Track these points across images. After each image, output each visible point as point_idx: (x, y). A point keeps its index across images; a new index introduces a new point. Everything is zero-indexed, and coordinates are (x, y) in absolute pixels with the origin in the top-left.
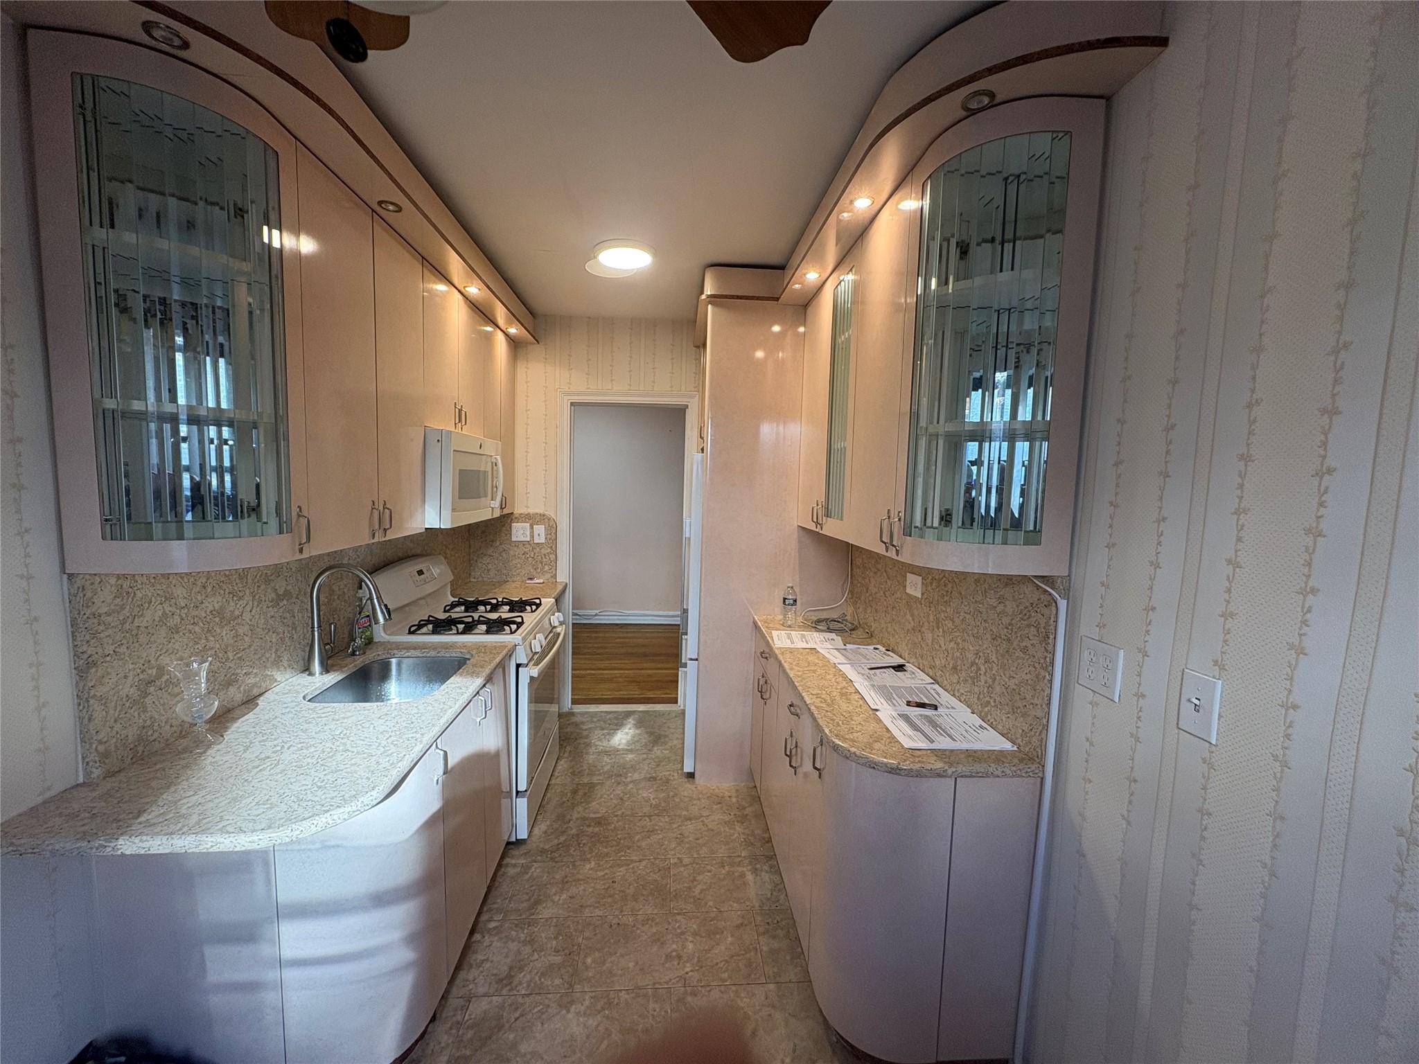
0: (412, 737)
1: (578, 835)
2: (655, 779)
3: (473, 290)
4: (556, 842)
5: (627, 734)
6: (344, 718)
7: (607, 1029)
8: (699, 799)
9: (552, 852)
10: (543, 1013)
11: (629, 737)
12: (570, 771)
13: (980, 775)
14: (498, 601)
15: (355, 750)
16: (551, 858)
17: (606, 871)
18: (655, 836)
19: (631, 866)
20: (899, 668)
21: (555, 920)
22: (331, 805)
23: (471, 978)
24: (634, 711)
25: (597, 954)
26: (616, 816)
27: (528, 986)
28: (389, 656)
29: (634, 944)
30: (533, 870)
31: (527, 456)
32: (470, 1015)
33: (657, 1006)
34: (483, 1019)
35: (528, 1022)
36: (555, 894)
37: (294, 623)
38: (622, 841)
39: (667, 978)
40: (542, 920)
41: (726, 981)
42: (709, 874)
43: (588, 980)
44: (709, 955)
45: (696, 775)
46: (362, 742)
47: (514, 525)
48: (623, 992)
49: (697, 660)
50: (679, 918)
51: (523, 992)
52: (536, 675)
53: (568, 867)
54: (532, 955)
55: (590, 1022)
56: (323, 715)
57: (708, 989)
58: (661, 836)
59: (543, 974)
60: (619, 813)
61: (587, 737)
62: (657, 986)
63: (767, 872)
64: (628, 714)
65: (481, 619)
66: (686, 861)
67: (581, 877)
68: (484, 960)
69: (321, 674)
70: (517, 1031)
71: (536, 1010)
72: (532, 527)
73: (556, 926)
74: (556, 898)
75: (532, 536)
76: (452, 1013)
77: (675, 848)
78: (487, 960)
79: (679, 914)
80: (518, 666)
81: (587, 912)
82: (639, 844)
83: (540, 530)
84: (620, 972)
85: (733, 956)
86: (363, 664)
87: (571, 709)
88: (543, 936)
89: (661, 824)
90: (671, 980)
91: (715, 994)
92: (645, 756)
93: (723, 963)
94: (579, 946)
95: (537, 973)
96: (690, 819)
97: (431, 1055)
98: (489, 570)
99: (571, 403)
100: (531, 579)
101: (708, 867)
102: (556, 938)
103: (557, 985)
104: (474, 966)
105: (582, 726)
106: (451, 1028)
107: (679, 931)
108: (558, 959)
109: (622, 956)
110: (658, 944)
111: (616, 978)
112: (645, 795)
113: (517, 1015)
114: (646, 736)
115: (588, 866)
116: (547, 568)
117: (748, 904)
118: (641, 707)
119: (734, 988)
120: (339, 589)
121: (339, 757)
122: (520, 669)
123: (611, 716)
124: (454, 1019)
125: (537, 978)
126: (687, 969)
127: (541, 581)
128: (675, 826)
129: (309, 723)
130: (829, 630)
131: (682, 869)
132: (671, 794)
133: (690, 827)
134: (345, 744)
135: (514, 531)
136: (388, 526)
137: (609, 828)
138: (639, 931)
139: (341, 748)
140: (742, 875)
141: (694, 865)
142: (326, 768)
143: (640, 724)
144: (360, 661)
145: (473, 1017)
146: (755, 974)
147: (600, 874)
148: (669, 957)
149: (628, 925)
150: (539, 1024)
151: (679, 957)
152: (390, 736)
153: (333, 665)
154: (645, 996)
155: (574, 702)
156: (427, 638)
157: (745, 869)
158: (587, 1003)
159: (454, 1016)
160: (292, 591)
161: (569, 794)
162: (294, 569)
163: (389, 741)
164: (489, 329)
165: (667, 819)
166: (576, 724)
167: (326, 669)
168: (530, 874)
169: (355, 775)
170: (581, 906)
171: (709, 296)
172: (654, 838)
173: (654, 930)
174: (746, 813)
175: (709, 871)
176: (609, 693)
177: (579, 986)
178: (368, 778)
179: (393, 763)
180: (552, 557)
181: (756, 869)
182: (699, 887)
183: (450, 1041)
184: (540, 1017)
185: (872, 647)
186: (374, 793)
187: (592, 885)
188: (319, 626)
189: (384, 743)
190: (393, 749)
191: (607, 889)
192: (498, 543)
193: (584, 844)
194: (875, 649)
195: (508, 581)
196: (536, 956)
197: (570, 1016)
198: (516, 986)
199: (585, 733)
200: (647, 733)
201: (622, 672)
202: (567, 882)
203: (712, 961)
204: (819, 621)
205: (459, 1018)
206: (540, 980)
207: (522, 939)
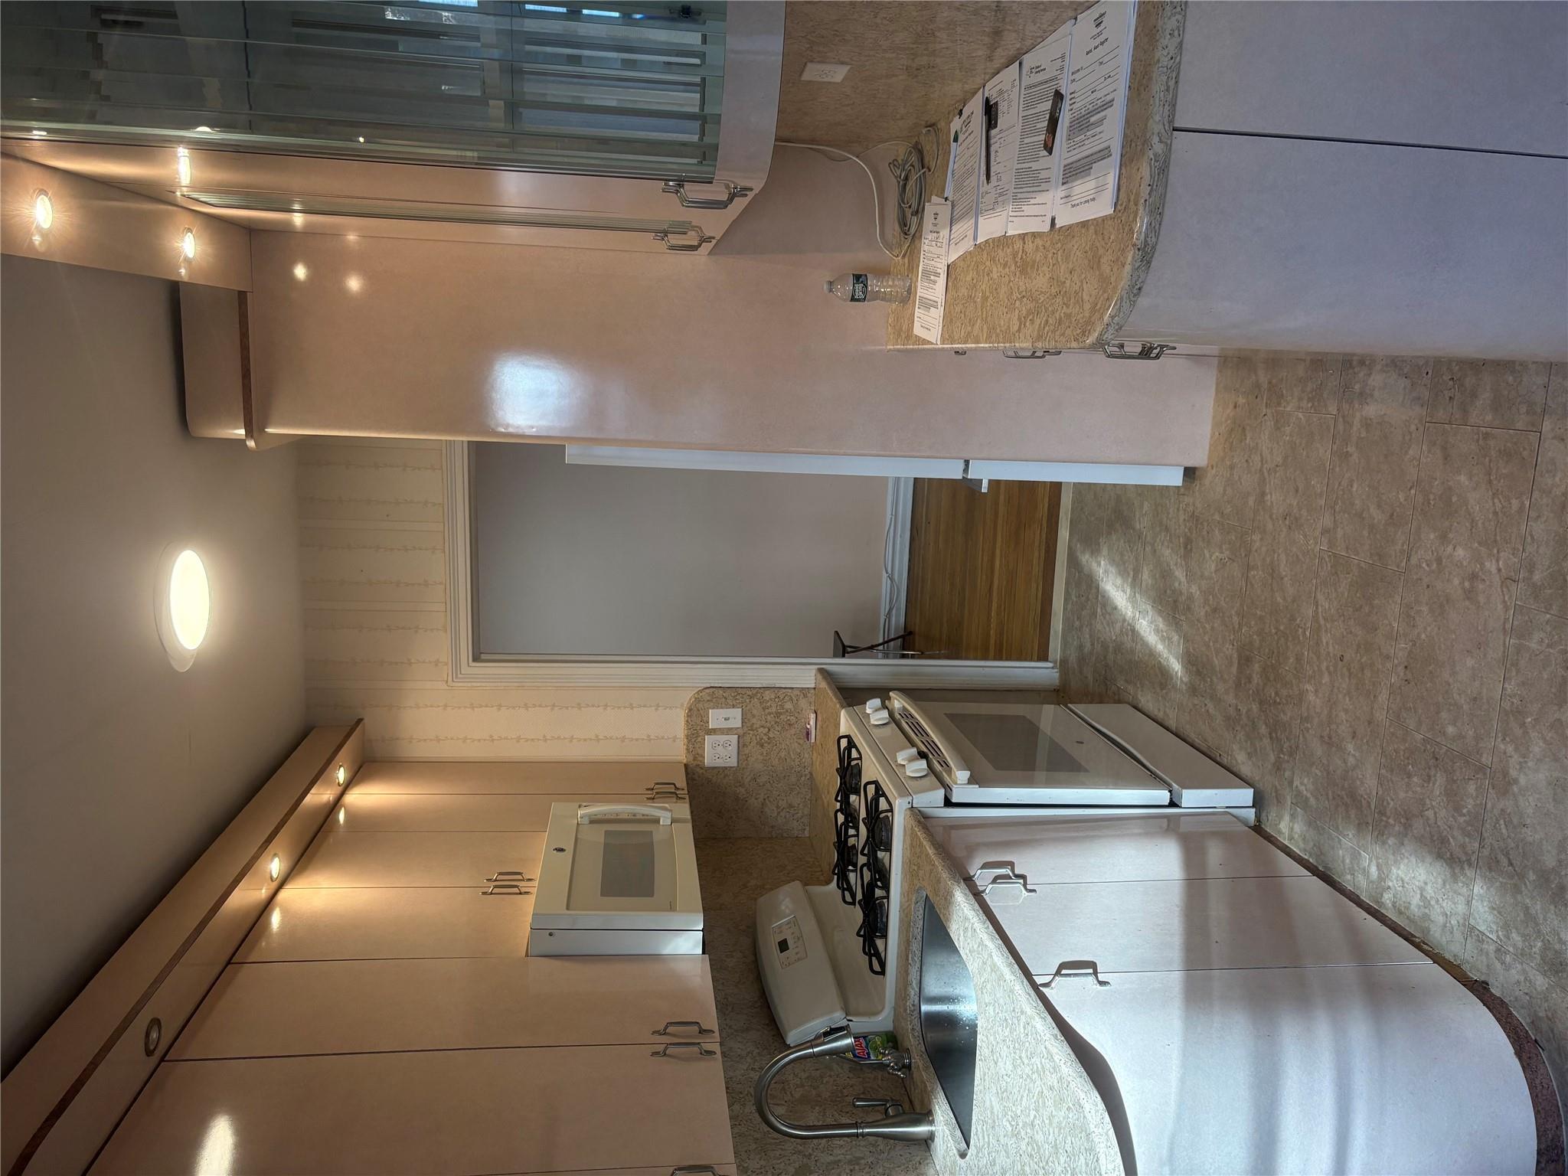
0: (1025, 1028)
1: (1261, 703)
2: (1188, 541)
3: (275, 866)
4: (1266, 741)
5: (1106, 572)
6: (992, 1113)
7: (1552, 726)
8: (1232, 467)
9: (1281, 751)
10: (1511, 821)
11: (1113, 570)
12: (1158, 690)
13: (1172, 83)
14: (840, 810)
15: (1033, 1113)
16: (1291, 755)
17: (1324, 668)
18: (1282, 566)
19: (1322, 622)
20: (990, 111)
21: (1383, 771)
22: (1095, 1170)
23: (1441, 919)
24: (1070, 548)
25: (1444, 715)
26: (1240, 628)
27: (1469, 835)
28: (916, 1013)
29: (1440, 649)
30: (1302, 788)
31: (579, 740)
32: (1491, 932)
33: (1537, 635)
34: (1499, 913)
35: (1517, 846)
36: (1345, 762)
37: (850, 1162)
38: (1282, 628)
39: (1500, 606)
40: (1380, 793)
41: (1523, 503)
42: (1355, 486)
43: (1478, 738)
44: (1480, 525)
45: (1190, 464)
46: (1025, 1099)
47: (707, 762)
48: (1506, 686)
49: (967, 462)
50: (1414, 561)
51: (1477, 845)
52: (967, 774)
53: (1308, 730)
54: (1428, 819)
55: (1537, 749)
56: (986, 1140)
57: (1529, 539)
58: (1283, 557)
59: (1457, 809)
60: (1235, 619)
61: (1105, 646)
62: (1508, 626)
63: (1370, 375)
64: (1073, 561)
65: (866, 852)
66: (1327, 521)
67: (1326, 712)
68: (1422, 895)
69: (932, 1123)
70: (1526, 866)
71: (1504, 831)
72: (714, 731)
73: (1392, 771)
74: (1351, 761)
75: (728, 731)
76: (1484, 958)
77: (1305, 536)
78: (1422, 890)
79: (1408, 560)
80: (948, 803)
81: (1380, 716)
82: (1289, 600)
83: (716, 717)
84: (1477, 683)
85: (1490, 482)
86: (925, 1056)
87: (1055, 662)
88: (1402, 795)
89: (1264, 549)
90: (1504, 602)
91: (1538, 528)
92: (1148, 549)
93: (1496, 501)
94: (1425, 741)
95: (1453, 816)
96: (1263, 494)
97: (1530, 997)
98: (791, 806)
99: (474, 660)
100: (808, 734)
101: (1345, 483)
102: (1409, 776)
103: (1476, 789)
104: (1427, 911)
105: (1086, 650)
106: (1503, 963)
107: (1435, 566)
108: (1440, 779)
109: (1454, 673)
110: (1447, 607)
111: (1485, 690)
112: (1213, 568)
113: (1504, 861)
114: (1114, 537)
115: (1311, 697)
116: (789, 706)
117: (1413, 427)
118: (1064, 534)
119: (1536, 494)
120: (803, 1086)
121: (1040, 1137)
122: (954, 800)
123: (1074, 593)
124: (1492, 955)
125: (1462, 820)
126: (1494, 570)
127: (813, 716)
128: (1270, 526)
129: (994, 1160)
130: (919, 212)
131: (1340, 533)
132: (1217, 517)
133: (1274, 498)
134: (1025, 1124)
135: (719, 763)
136: (696, 1028)
137: (1257, 644)
138: (1423, 636)
139: (1029, 1131)
140: (1367, 424)
141: (1337, 508)
142: (1051, 1159)
143: (1093, 546)
144: (919, 1060)
145: (1495, 928)
146: (1524, 449)
147: (1326, 679)
148: (1470, 594)
149: (1410, 652)
150: (1525, 830)
151: (1474, 577)
152: (1020, 1057)
153: (922, 1102)
154: (1519, 649)
155: (1043, 656)
156: (892, 945)
157: (1358, 415)
158: (1510, 749)
159: (1487, 954)
160: (797, 1165)
161: (1196, 702)
162: (763, 1162)
163: (1026, 1061)
164: (342, 816)
165: (1256, 537)
166: (1082, 660)
167: (925, 1115)
168: (1309, 795)
169: (1063, 1125)
170: (1370, 723)
171: (249, 433)
172: (1283, 569)
173: (1425, 609)
174: (1265, 386)
175: (1351, 483)
176: (1034, 585)
177: (1485, 755)
178: (1069, 1109)
179: (1054, 1068)
180: (768, 695)
181: (1361, 394)
182: (1373, 510)
183: (1519, 967)
184: (1515, 827)
185: (953, 145)
186: (1087, 1107)
187: (1340, 696)
188: (856, 1126)
189: (1027, 1070)
190: (1036, 1060)
191: (1350, 674)
192: (743, 790)
193: (1277, 694)
194: (956, 140)
195: (811, 774)
196: (1430, 814)
197: (1522, 780)
198: (1466, 854)
199: (1098, 647)
200: (1109, 533)
201: (998, 552)
202: (1330, 738)
203: (1490, 521)
204: (903, 224)
205: (1492, 948)
206: (1464, 815)
207: (1402, 829)
